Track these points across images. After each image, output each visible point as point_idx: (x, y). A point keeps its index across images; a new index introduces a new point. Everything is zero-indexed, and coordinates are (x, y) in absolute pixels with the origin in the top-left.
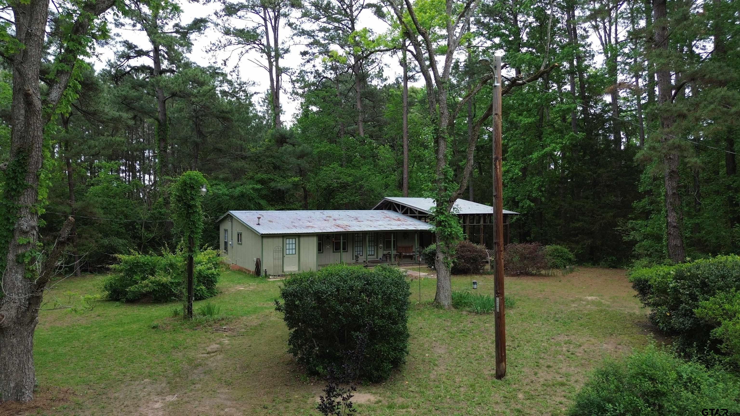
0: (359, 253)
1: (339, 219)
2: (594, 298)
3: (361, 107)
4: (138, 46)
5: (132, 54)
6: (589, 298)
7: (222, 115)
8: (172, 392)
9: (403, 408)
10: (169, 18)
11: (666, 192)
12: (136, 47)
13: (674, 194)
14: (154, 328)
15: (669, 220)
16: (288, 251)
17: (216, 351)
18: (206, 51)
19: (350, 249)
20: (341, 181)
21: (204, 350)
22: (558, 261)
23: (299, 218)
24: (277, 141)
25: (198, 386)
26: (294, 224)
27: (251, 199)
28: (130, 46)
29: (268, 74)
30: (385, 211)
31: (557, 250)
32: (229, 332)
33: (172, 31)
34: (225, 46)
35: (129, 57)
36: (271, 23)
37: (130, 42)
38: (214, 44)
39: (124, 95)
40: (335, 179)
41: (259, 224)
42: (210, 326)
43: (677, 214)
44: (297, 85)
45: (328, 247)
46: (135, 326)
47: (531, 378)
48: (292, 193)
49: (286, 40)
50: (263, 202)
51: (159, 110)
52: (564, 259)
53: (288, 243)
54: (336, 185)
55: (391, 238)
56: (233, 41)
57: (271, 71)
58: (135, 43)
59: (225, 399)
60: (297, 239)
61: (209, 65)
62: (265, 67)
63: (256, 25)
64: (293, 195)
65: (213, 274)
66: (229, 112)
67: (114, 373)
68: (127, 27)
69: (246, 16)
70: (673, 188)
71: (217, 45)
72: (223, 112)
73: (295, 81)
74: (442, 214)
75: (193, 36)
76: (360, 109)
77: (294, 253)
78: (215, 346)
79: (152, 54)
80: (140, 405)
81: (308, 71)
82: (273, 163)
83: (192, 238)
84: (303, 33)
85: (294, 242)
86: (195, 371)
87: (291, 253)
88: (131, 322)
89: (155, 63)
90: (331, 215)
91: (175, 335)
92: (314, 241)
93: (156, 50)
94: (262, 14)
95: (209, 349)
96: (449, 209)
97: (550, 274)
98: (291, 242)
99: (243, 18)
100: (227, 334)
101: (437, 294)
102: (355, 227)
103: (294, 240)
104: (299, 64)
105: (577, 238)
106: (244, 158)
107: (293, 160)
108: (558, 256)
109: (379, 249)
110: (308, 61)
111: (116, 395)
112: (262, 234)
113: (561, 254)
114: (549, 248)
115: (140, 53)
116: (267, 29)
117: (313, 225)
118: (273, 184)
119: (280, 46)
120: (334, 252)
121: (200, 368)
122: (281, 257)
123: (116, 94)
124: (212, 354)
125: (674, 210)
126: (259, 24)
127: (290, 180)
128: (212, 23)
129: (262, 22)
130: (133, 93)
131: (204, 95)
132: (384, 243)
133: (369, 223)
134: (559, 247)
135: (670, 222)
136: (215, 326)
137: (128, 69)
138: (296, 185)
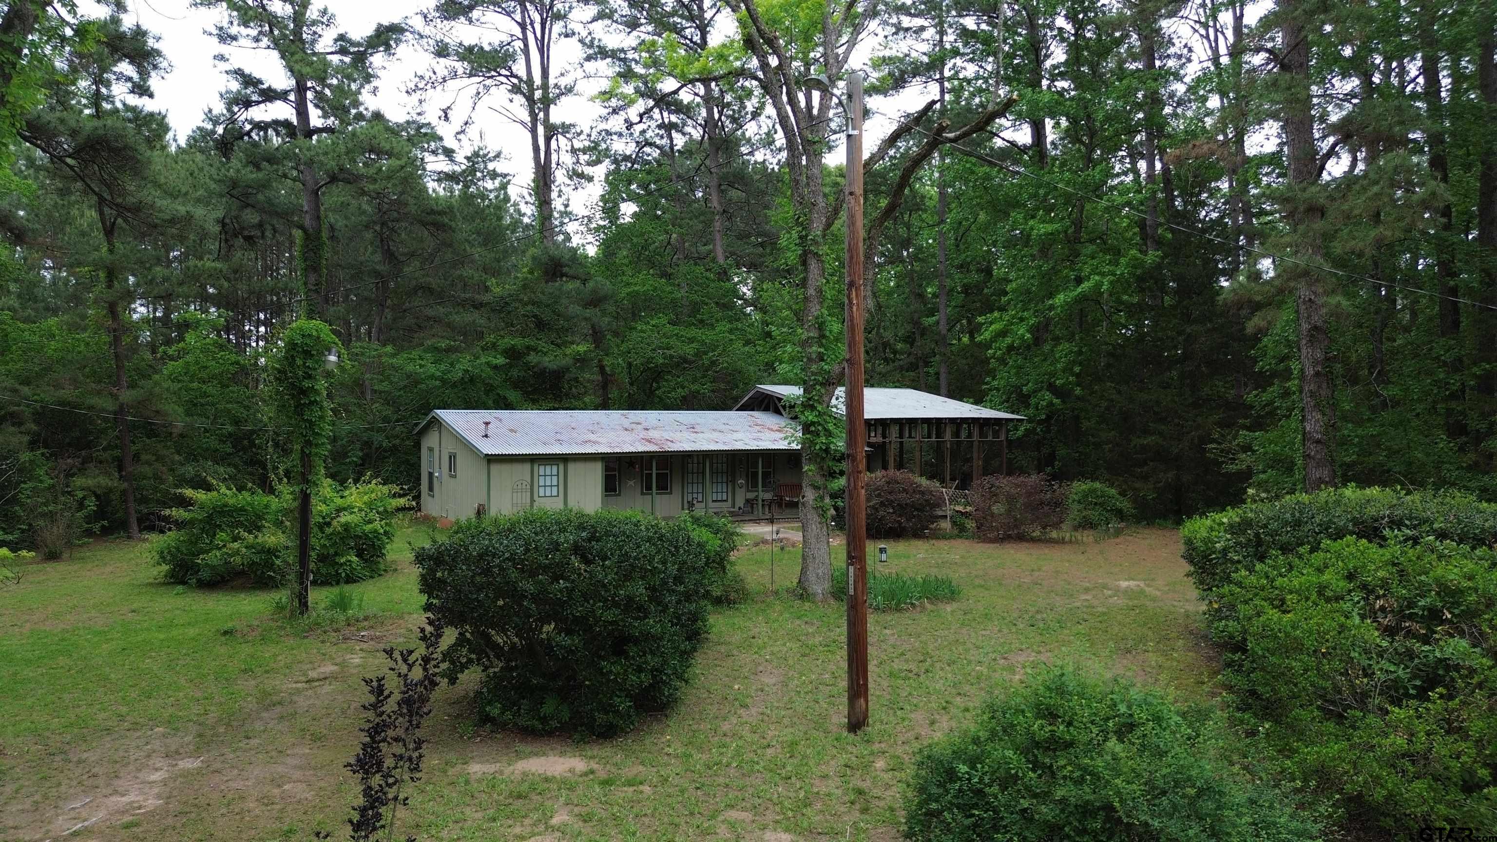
0: (695, 496)
1: (655, 428)
2: (1132, 583)
3: (720, 203)
4: (263, 79)
5: (255, 98)
6: (1124, 584)
7: (430, 218)
8: (196, 753)
9: (630, 785)
10: (323, 23)
11: (1302, 370)
12: (260, 82)
13: (1317, 374)
14: (226, 633)
15: (1308, 429)
16: (542, 490)
17: (325, 678)
18: (407, 92)
19: (677, 489)
20: (672, 352)
21: (304, 675)
22: (1094, 514)
23: (573, 425)
24: (546, 273)
25: (254, 742)
26: (558, 436)
27: (490, 389)
28: (248, 81)
29: (529, 135)
30: (755, 414)
31: (1093, 491)
32: (371, 643)
33: (333, 49)
34: (444, 80)
35: (248, 104)
36: (535, 33)
37: (247, 71)
38: (422, 77)
39: (231, 179)
40: (660, 348)
41: (486, 436)
42: (337, 630)
43: (1324, 415)
44: (584, 158)
45: (632, 483)
46: (192, 632)
47: (918, 730)
48: (572, 376)
49: (568, 68)
50: (512, 395)
51: (306, 208)
52: (1108, 511)
53: (542, 472)
54: (661, 361)
55: (757, 468)
56: (460, 71)
57: (534, 131)
58: (257, 74)
59: (295, 767)
60: (561, 467)
61: (408, 118)
62: (522, 123)
63: (506, 39)
64: (576, 379)
65: (376, 531)
66: (445, 213)
67: (102, 715)
68: (242, 41)
69: (483, 19)
70: (1315, 363)
71: (427, 78)
72: (432, 212)
73: (579, 150)
74: (813, 408)
75: (377, 59)
76: (718, 207)
77: (555, 493)
78: (329, 668)
79: (292, 97)
80: (122, 775)
81: (613, 130)
82: (535, 316)
83: (309, 456)
84: (603, 53)
85: (555, 472)
86: (265, 715)
87: (548, 494)
88: (189, 624)
89: (299, 114)
90: (642, 420)
91: (260, 648)
92: (596, 473)
93: (301, 89)
94: (518, 17)
95: (313, 674)
96: (826, 399)
97: (1067, 539)
98: (548, 473)
99: (478, 23)
100: (364, 646)
101: (804, 571)
102: (684, 442)
103: (555, 468)
104: (596, 116)
105: (1146, 468)
106: (478, 306)
107: (575, 309)
108: (1096, 504)
109: (737, 489)
110: (615, 111)
111: (85, 755)
112: (487, 455)
113: (1101, 500)
114: (1079, 487)
115: (270, 95)
116: (526, 45)
117: (599, 440)
118: (533, 358)
119: (552, 81)
120: (642, 494)
121: (278, 709)
122: (529, 501)
123: (215, 177)
124: (317, 684)
125: (1317, 406)
126: (512, 36)
127: (568, 351)
128: (412, 33)
129: (518, 31)
130: (250, 175)
131: (389, 178)
132: (747, 476)
133: (715, 435)
134: (1097, 485)
135: (1310, 433)
136: (347, 632)
137: (248, 127)
138: (581, 361)
